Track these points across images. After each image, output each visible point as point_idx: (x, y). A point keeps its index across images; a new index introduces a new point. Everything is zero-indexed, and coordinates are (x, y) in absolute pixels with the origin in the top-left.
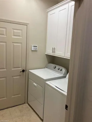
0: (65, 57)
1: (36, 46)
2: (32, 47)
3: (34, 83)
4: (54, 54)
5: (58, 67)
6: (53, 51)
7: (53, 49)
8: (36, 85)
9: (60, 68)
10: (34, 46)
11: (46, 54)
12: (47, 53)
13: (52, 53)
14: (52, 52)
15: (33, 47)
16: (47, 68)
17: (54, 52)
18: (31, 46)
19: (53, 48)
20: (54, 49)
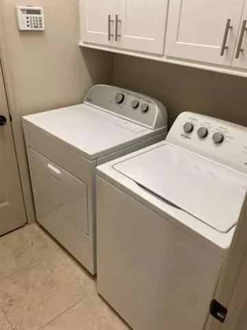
0: (164, 59)
1: (38, 12)
2: (20, 12)
3: (50, 166)
4: (115, 44)
5: (131, 97)
6: (113, 32)
7: (110, 21)
8: (58, 171)
9: (142, 102)
10: (29, 12)
11: (81, 44)
12: (85, 43)
13: (106, 42)
14: (110, 35)
15: (22, 17)
16: (89, 100)
17: (117, 35)
18: (16, 9)
19: (113, 18)
20: (117, 21)
